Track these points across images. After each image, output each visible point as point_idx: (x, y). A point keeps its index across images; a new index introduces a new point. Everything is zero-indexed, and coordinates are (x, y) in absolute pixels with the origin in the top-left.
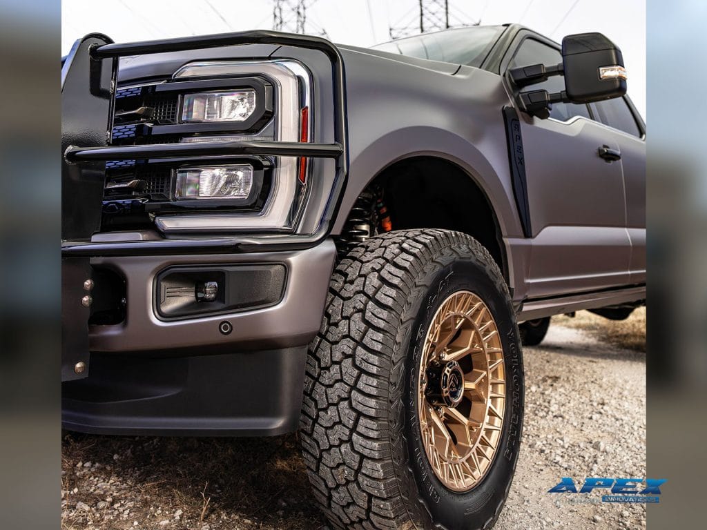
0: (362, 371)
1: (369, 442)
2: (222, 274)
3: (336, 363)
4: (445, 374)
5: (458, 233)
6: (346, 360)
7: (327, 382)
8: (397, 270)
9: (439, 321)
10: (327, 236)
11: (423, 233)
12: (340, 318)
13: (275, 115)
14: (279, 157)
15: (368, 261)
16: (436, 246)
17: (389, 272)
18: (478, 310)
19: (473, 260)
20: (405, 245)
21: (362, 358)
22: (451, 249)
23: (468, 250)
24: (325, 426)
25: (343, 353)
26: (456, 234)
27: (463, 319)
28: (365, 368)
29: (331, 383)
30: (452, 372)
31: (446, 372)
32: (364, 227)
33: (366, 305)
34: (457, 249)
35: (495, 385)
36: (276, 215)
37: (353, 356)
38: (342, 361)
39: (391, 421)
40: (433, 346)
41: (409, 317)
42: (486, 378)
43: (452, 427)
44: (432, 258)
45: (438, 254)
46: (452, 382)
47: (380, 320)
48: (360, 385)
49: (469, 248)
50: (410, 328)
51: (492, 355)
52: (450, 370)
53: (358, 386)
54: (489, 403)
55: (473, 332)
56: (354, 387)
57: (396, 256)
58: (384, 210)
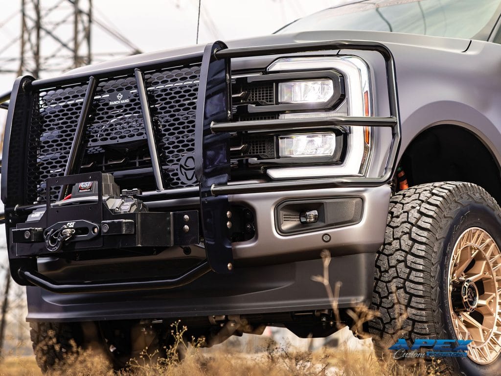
0: (412, 269)
1: (419, 311)
2: (322, 204)
3: (393, 267)
4: (465, 287)
5: (473, 184)
6: (400, 264)
7: (387, 279)
8: (431, 206)
9: (460, 246)
11: (447, 184)
12: (392, 239)
13: (346, 97)
14: (351, 126)
15: (408, 203)
16: (457, 193)
17: (425, 208)
18: (488, 245)
19: (484, 204)
20: (434, 191)
21: (412, 262)
22: (468, 195)
23: (480, 197)
24: (387, 307)
25: (398, 260)
26: (471, 185)
27: (477, 251)
28: (414, 267)
29: (390, 279)
30: (469, 287)
31: (465, 285)
33: (411, 230)
34: (472, 195)
36: (351, 166)
37: (405, 261)
38: (397, 265)
39: (433, 300)
41: (441, 237)
42: (494, 298)
44: (455, 200)
45: (459, 197)
46: (469, 294)
47: (423, 238)
48: (412, 277)
49: (481, 196)
50: (442, 244)
51: (499, 282)
52: (468, 284)
53: (410, 278)
54: (497, 316)
55: (485, 262)
56: (407, 279)
57: (429, 198)
58: (402, 174)
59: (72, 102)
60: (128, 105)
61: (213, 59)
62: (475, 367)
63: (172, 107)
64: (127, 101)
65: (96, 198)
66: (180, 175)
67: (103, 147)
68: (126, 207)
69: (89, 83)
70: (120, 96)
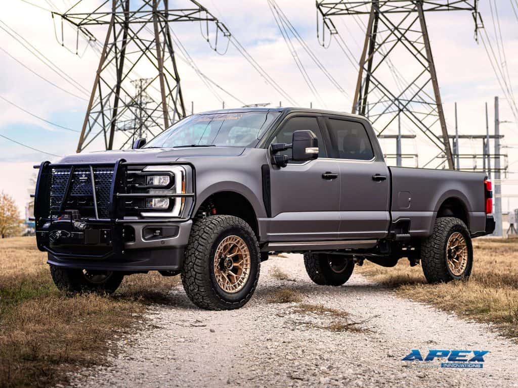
2: (162, 228)
7: (187, 263)
8: (209, 229)
10: (190, 219)
13: (175, 183)
14: (176, 198)
18: (239, 241)
21: (197, 254)
27: (233, 244)
32: (204, 213)
35: (247, 265)
36: (175, 212)
42: (243, 262)
43: (230, 277)
47: (203, 243)
51: (246, 255)
54: (244, 270)
55: (237, 248)
57: (209, 224)
58: (213, 206)
59: (63, 173)
60: (87, 180)
61: (119, 166)
62: (229, 295)
63: (105, 182)
64: (87, 178)
65: (70, 221)
68: (82, 226)
69: (71, 168)
70: (84, 176)
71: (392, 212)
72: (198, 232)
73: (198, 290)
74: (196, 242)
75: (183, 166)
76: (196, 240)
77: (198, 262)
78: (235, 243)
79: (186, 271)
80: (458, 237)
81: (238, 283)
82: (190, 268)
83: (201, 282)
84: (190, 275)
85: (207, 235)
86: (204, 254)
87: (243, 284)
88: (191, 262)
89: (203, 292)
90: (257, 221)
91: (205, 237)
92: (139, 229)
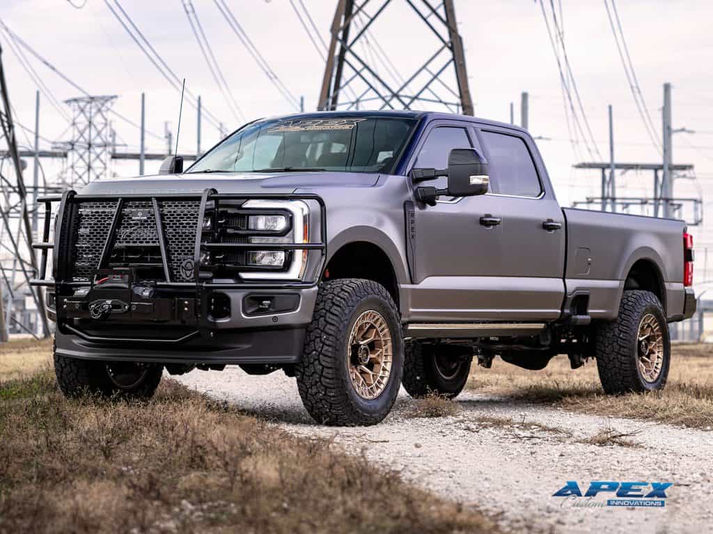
2: (273, 297)
7: (308, 352)
9: (357, 326)
10: (318, 283)
13: (293, 228)
14: (295, 249)
18: (378, 319)
27: (370, 324)
35: (386, 356)
36: (295, 272)
40: (354, 338)
42: (382, 352)
43: (364, 375)
51: (385, 341)
54: (383, 365)
55: (375, 330)
57: (339, 293)
59: (102, 210)
60: (146, 221)
61: (209, 199)
63: (174, 224)
64: (145, 218)
66: (182, 273)
67: (126, 246)
68: (146, 294)
69: (118, 203)
70: (140, 214)
71: (567, 280)
72: (323, 303)
73: (325, 395)
74: (322, 319)
75: (304, 200)
76: (321, 316)
77: (326, 350)
78: (372, 322)
79: (306, 364)
80: (651, 322)
81: (376, 385)
82: (312, 360)
83: (331, 381)
84: (313, 371)
85: (339, 309)
86: (336, 338)
87: (382, 386)
88: (315, 350)
89: (333, 396)
90: (398, 289)
91: (335, 312)
92: (237, 298)
